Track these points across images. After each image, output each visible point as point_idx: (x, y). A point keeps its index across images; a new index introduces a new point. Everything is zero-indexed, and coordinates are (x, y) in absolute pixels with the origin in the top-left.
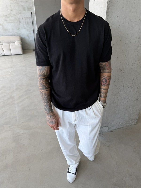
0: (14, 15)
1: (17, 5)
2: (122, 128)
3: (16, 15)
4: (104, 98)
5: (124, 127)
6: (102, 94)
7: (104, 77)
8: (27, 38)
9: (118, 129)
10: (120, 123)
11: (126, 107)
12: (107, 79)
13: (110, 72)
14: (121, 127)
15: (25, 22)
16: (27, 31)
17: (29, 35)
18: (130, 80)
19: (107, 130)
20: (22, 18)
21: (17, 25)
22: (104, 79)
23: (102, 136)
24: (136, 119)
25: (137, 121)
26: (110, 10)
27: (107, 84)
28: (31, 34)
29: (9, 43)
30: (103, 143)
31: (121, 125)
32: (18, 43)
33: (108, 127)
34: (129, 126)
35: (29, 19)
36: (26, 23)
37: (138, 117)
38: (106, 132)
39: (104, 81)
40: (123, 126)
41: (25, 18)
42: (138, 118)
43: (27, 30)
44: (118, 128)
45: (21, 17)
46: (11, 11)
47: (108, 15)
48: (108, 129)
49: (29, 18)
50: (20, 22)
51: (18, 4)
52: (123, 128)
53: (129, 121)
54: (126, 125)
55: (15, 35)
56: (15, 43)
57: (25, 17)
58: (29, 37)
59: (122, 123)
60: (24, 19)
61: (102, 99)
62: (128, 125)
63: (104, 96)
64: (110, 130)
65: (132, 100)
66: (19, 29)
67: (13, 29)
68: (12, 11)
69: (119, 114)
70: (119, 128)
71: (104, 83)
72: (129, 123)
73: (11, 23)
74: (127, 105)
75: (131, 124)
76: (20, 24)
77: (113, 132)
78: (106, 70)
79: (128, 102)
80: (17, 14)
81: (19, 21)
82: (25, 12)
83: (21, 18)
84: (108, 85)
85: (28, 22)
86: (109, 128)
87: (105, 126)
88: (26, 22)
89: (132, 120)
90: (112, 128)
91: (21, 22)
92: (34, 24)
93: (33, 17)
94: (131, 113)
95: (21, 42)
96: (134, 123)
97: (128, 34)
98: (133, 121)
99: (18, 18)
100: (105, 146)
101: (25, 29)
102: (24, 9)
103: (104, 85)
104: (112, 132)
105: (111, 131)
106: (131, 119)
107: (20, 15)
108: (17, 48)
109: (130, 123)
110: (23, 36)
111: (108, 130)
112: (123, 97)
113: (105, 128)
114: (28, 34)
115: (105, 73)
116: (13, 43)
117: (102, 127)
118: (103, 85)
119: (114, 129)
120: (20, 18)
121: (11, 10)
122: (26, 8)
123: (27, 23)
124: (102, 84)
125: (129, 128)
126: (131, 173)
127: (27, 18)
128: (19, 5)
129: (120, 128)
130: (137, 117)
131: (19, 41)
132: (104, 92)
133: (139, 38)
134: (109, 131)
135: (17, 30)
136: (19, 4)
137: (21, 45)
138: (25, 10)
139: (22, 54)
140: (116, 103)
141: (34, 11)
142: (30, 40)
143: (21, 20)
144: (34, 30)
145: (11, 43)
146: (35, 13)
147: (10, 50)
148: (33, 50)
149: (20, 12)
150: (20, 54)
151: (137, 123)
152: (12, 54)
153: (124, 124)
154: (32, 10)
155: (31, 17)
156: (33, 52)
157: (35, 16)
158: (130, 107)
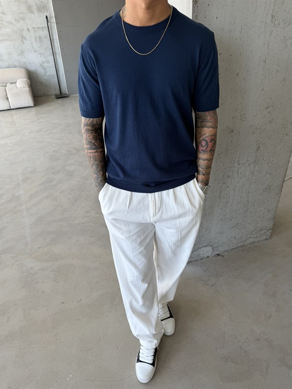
0: (10, 23)
1: (16, 1)
2: (240, 248)
3: (13, 24)
4: (204, 175)
5: (244, 245)
6: (200, 169)
7: (204, 137)
8: (40, 71)
9: (232, 249)
10: (235, 238)
11: (246, 205)
12: (209, 141)
13: (215, 127)
14: (239, 245)
15: (34, 37)
16: (41, 56)
17: (45, 65)
18: (252, 149)
19: (209, 254)
20: (28, 30)
21: (17, 44)
22: (204, 139)
23: (201, 266)
24: (268, 229)
25: (271, 231)
26: (199, 6)
27: (209, 149)
28: (48, 63)
29: (5, 84)
31: (240, 241)
32: (22, 84)
33: (211, 246)
34: (255, 242)
35: (43, 31)
36: (36, 40)
38: (208, 257)
39: (204, 143)
40: (242, 244)
41: (34, 28)
42: (273, 225)
43: (40, 54)
44: (232, 248)
45: (25, 27)
46: (3, 15)
47: (195, 17)
48: (211, 250)
49: (43, 28)
50: (23, 38)
52: (242, 246)
53: (254, 233)
54: (248, 242)
55: (14, 67)
56: (15, 83)
57: (35, 26)
58: (44, 69)
59: (241, 238)
60: (32, 31)
61: (201, 177)
62: (252, 240)
63: (204, 172)
64: (215, 254)
65: (259, 191)
66: (22, 53)
67: (9, 54)
68: (5, 14)
69: (232, 219)
71: (204, 148)
72: (254, 238)
73: (5, 40)
74: (248, 201)
75: (259, 239)
76: (23, 43)
77: (223, 256)
78: (207, 122)
79: (250, 195)
80: (16, 20)
81: (22, 36)
82: (32, 14)
83: (26, 30)
84: (212, 151)
85: (40, 38)
86: (213, 249)
87: (205, 245)
88: (36, 37)
89: (261, 230)
90: (221, 250)
91: (25, 38)
92: (53, 40)
93: (50, 25)
94: (258, 215)
95: (29, 81)
96: (264, 237)
97: (242, 54)
98: (263, 232)
99: (19, 29)
100: (208, 285)
101: (35, 51)
102: (30, 9)
103: (204, 151)
104: (220, 257)
105: (218, 255)
106: (258, 229)
107: (22, 22)
108: (21, 94)
109: (257, 237)
110: (32, 68)
111: (213, 252)
112: (238, 185)
113: (205, 249)
114: (41, 63)
115: (205, 128)
116: (11, 83)
117: (200, 248)
118: (201, 152)
119: (225, 251)
120: (23, 30)
121: (2, 13)
122: (35, 7)
123: (38, 40)
124: (200, 150)
125: (254, 247)
126: (260, 335)
127: (39, 28)
129: (238, 248)
130: (270, 224)
131: (25, 79)
132: (204, 165)
134: (214, 256)
135: (19, 55)
137: (29, 87)
138: (32, 12)
139: (33, 106)
140: (224, 198)
141: (51, 12)
142: (47, 75)
143: (25, 33)
144: (54, 54)
145: (8, 85)
146: (54, 16)
147: (8, 98)
148: (56, 96)
149: (21, 16)
150: (29, 107)
151: (271, 235)
152: (12, 108)
153: (244, 240)
154: (47, 11)
155: (47, 26)
156: (56, 100)
157: (54, 23)
158: (255, 204)
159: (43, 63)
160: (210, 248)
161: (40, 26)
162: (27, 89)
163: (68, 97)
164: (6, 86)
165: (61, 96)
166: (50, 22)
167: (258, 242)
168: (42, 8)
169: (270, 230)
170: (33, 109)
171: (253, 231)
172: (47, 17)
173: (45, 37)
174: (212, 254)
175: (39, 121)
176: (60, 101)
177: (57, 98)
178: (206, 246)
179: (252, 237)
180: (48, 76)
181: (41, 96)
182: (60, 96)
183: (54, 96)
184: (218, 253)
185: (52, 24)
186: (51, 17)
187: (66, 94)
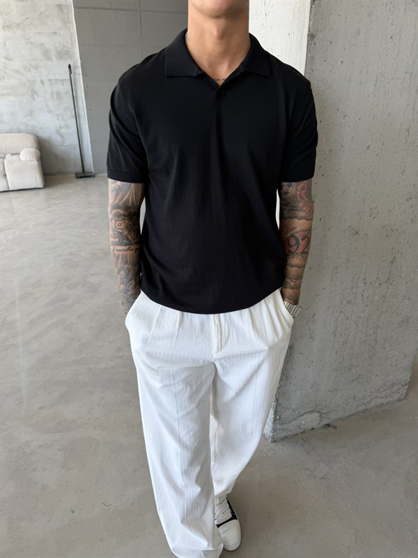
0: (17, 72)
1: (27, 43)
2: (362, 414)
3: (21, 74)
4: (292, 289)
5: (367, 410)
6: (286, 280)
7: (293, 232)
8: (56, 139)
9: (349, 416)
10: (354, 397)
11: (373, 347)
12: (300, 238)
13: (309, 219)
14: (360, 409)
15: (50, 92)
16: (58, 119)
17: (63, 131)
19: (315, 424)
20: (42, 82)
21: (25, 101)
22: (293, 236)
23: (303, 445)
24: (403, 383)
25: (407, 386)
26: (317, 43)
27: (300, 250)
28: (68, 128)
29: (2, 156)
30: (307, 469)
31: (360, 403)
32: (28, 156)
33: (318, 412)
34: (383, 404)
35: (63, 84)
36: (52, 96)
37: (409, 376)
38: (313, 429)
39: (292, 242)
40: (364, 407)
41: (50, 80)
42: (411, 378)
43: (57, 115)
44: (349, 414)
45: (38, 79)
46: (7, 61)
47: (310, 59)
48: (318, 419)
49: (63, 80)
50: (34, 93)
51: (28, 39)
52: (364, 411)
53: (381, 390)
54: (373, 404)
55: (19, 132)
56: (18, 154)
57: (51, 78)
58: (62, 136)
59: (363, 398)
60: (47, 84)
61: (287, 291)
62: (379, 401)
63: (292, 284)
64: (324, 423)
66: (31, 113)
67: (12, 114)
68: (10, 60)
69: (351, 369)
70: (351, 413)
71: (293, 249)
72: (383, 397)
73: (8, 94)
74: (376, 341)
75: (389, 399)
76: (34, 99)
77: (335, 428)
78: (298, 211)
79: (379, 331)
80: (25, 68)
81: (33, 91)
82: (49, 62)
83: (39, 81)
84: (305, 253)
85: (58, 94)
86: (321, 416)
87: (308, 410)
88: (52, 93)
89: (393, 385)
90: (333, 416)
91: (36, 93)
92: (77, 97)
93: (74, 77)
94: (390, 363)
95: (38, 152)
96: (396, 397)
97: (375, 118)
98: (395, 388)
99: (29, 81)
101: (50, 112)
102: (46, 54)
103: (293, 253)
104: (330, 429)
105: (328, 425)
106: (389, 383)
107: (34, 71)
108: (24, 168)
109: (386, 396)
110: (44, 134)
111: (320, 421)
113: (310, 416)
114: (58, 128)
115: (294, 219)
116: (12, 154)
117: (303, 415)
118: (288, 255)
119: (339, 419)
120: (34, 82)
121: (6, 58)
122: (53, 54)
123: (55, 97)
125: (382, 411)
127: (57, 80)
128: (32, 43)
129: (357, 413)
130: (406, 376)
131: (33, 150)
132: (292, 273)
133: (408, 131)
134: (323, 427)
135: (26, 116)
136: (32, 40)
137: (38, 160)
138: (49, 59)
139: (41, 186)
140: (341, 335)
141: (77, 60)
142: (65, 144)
143: (38, 86)
144: (76, 116)
145: (8, 156)
146: (80, 65)
147: (5, 175)
148: (76, 174)
149: (33, 63)
150: (36, 188)
151: (406, 394)
152: (11, 189)
153: (367, 401)
154: (71, 58)
155: (69, 78)
156: (76, 180)
157: (80, 75)
158: (386, 345)
159: (60, 128)
160: (317, 415)
161: (58, 77)
162: (35, 163)
163: (94, 176)
164: (4, 158)
165: (84, 175)
166: (74, 73)
167: (387, 403)
168: (63, 54)
169: (406, 384)
170: (42, 192)
171: (381, 387)
172: (70, 66)
173: (66, 93)
174: (318, 424)
175: (48, 209)
176: (81, 181)
177: (78, 178)
178: (310, 412)
179: (380, 396)
180: (67, 146)
181: (54, 174)
182: (82, 175)
183: (74, 175)
184: (327, 422)
185: (77, 76)
186: (76, 67)
187: (91, 172)
